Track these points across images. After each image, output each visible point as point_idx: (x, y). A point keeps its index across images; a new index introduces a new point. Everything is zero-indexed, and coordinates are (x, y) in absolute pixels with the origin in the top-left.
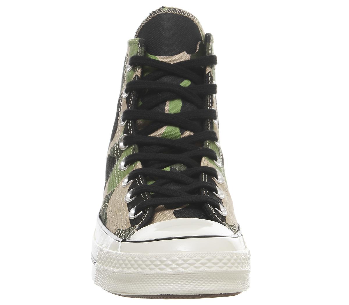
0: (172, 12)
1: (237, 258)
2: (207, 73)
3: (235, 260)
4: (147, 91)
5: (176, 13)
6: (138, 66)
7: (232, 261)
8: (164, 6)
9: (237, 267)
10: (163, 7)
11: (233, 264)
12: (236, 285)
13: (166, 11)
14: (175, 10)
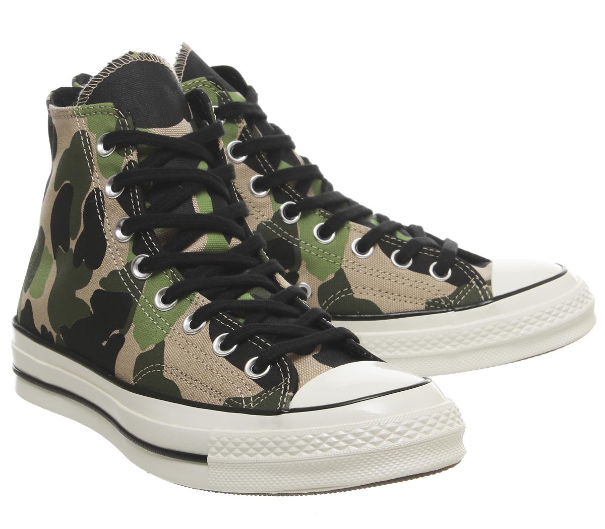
0: (147, 59)
1: (449, 411)
2: (221, 148)
3: (447, 415)
4: (152, 184)
5: (151, 60)
6: (131, 147)
7: (442, 419)
8: (132, 51)
9: (451, 425)
10: (131, 53)
11: (444, 422)
12: (457, 452)
13: (138, 58)
14: (148, 55)
